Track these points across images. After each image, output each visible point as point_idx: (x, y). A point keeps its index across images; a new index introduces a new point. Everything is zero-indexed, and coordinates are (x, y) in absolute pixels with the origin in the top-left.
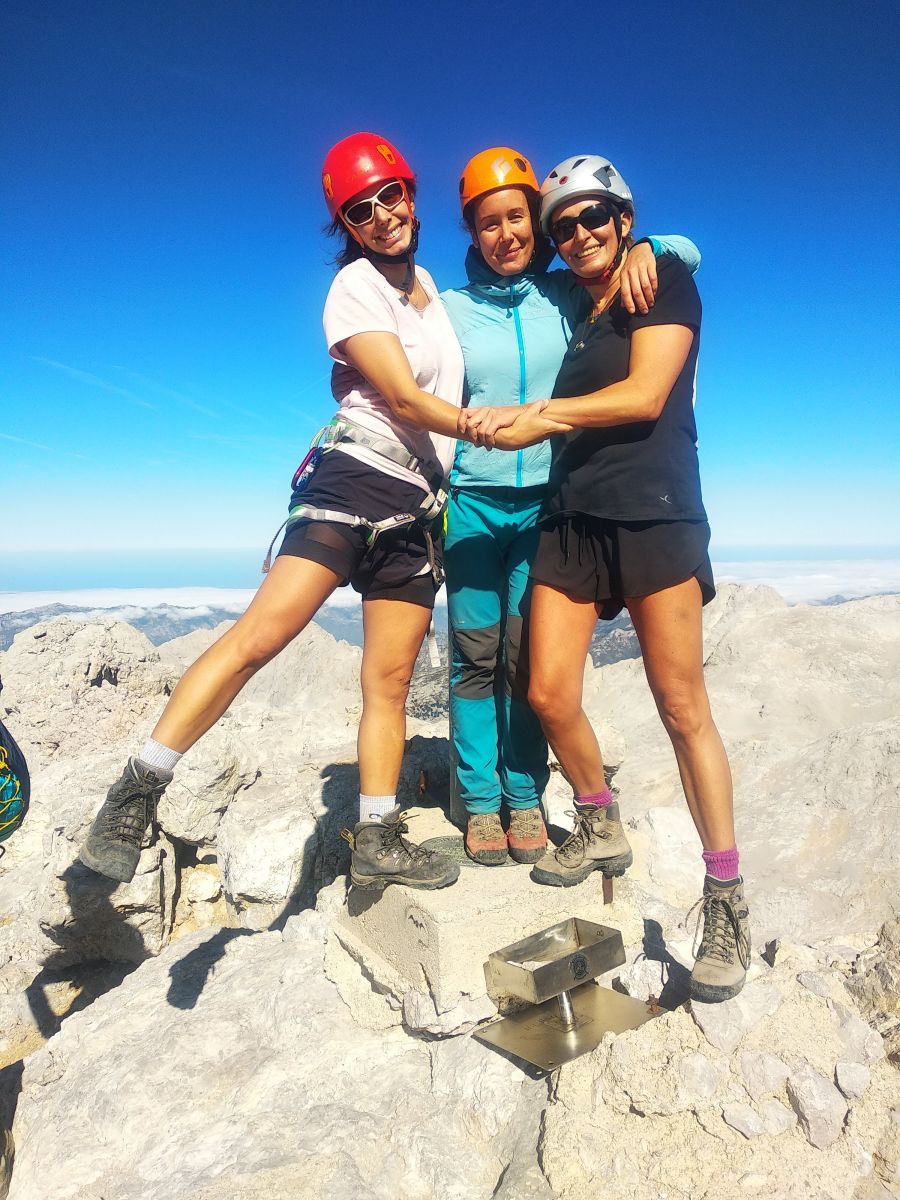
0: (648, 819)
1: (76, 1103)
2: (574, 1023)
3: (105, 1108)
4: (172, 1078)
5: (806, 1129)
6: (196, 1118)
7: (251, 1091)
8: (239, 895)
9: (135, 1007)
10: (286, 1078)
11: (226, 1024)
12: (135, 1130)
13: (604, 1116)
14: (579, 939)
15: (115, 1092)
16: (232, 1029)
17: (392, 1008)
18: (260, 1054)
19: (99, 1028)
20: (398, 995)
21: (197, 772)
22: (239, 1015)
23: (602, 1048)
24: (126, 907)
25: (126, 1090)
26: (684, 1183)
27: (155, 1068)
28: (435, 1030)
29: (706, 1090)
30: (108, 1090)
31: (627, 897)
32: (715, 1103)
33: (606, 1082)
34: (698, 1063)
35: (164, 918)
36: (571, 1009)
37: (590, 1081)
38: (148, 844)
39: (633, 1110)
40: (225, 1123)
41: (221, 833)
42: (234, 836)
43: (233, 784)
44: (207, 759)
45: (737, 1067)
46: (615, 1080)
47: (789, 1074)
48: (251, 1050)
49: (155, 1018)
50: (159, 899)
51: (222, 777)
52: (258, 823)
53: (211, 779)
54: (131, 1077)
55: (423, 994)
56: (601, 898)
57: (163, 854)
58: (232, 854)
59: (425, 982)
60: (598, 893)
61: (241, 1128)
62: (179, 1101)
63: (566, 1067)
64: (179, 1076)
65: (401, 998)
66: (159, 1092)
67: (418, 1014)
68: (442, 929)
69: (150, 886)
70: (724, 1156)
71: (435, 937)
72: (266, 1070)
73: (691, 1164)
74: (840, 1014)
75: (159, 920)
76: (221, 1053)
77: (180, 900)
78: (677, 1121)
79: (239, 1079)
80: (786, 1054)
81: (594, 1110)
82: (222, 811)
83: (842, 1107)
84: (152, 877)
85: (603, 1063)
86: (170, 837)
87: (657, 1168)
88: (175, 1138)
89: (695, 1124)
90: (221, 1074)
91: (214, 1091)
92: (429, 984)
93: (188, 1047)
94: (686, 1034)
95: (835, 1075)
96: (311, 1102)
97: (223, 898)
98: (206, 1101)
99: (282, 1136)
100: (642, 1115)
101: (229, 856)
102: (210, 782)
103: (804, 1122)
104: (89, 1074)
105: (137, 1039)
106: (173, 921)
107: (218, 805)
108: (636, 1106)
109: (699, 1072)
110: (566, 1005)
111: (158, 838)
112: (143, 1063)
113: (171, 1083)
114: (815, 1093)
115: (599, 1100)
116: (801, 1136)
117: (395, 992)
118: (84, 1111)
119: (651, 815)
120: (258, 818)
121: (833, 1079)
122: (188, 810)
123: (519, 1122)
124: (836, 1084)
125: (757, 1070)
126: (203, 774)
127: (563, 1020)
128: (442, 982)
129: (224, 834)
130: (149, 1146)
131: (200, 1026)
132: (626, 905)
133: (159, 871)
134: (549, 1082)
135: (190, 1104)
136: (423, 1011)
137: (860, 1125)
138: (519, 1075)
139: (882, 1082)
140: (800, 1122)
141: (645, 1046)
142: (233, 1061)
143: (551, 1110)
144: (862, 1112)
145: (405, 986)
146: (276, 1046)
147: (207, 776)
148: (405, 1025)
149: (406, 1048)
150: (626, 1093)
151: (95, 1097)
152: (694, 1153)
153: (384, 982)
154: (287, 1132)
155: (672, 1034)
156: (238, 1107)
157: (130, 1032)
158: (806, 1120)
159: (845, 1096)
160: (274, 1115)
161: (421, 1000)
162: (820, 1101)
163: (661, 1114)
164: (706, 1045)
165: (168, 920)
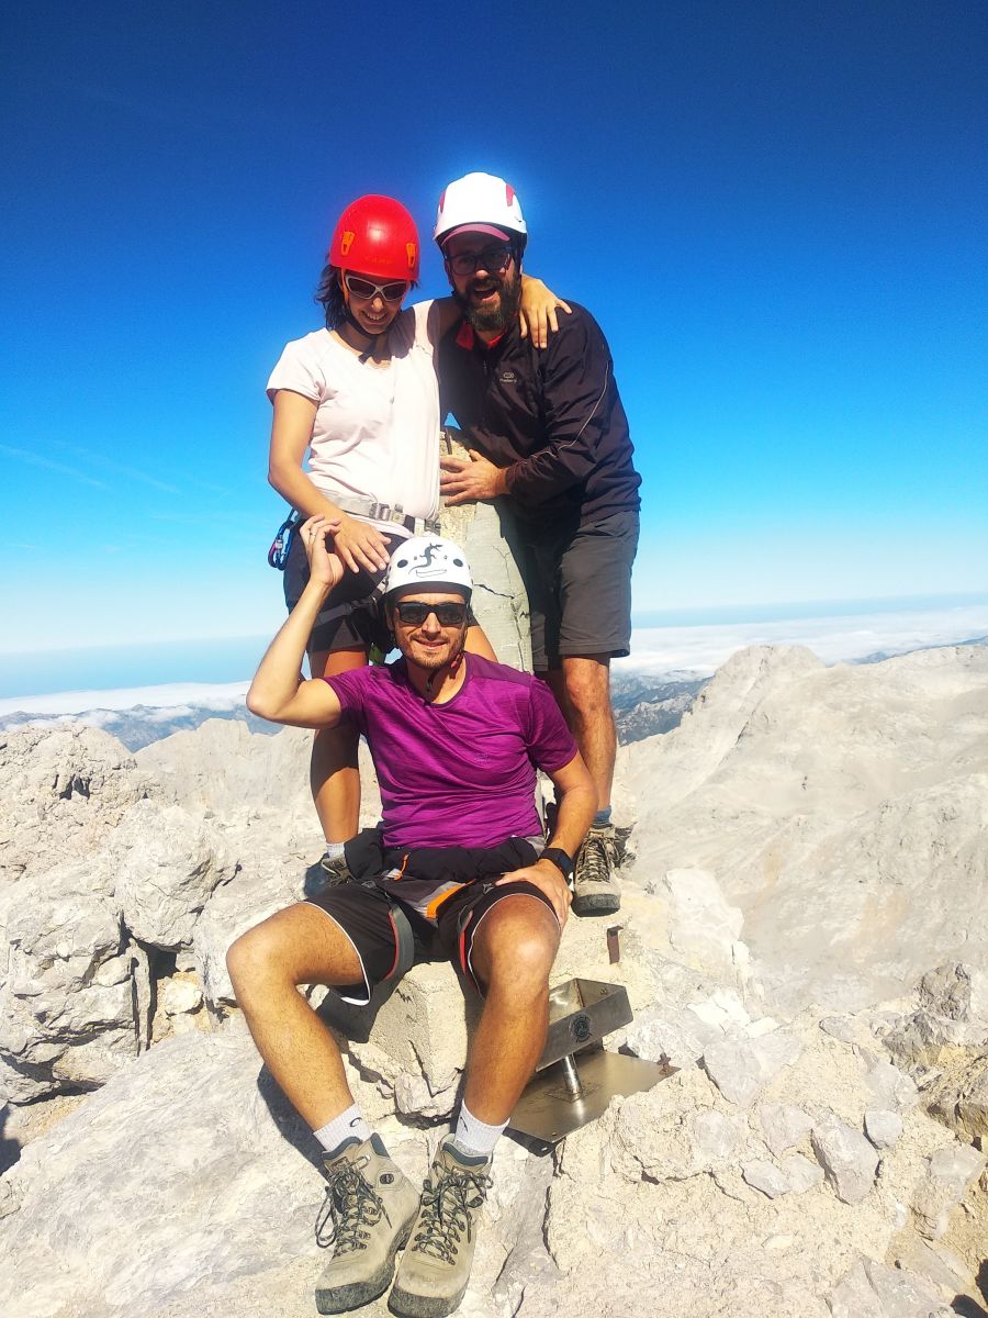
0: (665, 882)
1: (35, 1231)
2: (581, 1091)
3: (68, 1233)
4: (141, 1193)
5: (834, 1183)
6: (168, 1233)
7: (229, 1199)
8: (220, 999)
9: (100, 1124)
10: (268, 1181)
11: (200, 1131)
12: (99, 1252)
13: (614, 1186)
14: (582, 1000)
15: (78, 1214)
16: (207, 1135)
17: (383, 1096)
18: (239, 1159)
19: (61, 1150)
20: (389, 1080)
21: (168, 868)
22: (216, 1120)
23: (609, 1113)
24: (95, 1024)
25: (90, 1211)
26: (704, 1251)
27: (123, 1183)
28: (430, 1114)
29: (723, 1149)
30: (70, 1213)
31: (637, 956)
32: (734, 1162)
33: (614, 1149)
34: (714, 1120)
35: (139, 1035)
36: (577, 1076)
37: (597, 1149)
38: (116, 952)
39: (645, 1177)
40: (200, 1235)
41: (198, 934)
42: (212, 935)
43: (209, 880)
44: (179, 853)
45: (756, 1122)
46: (624, 1145)
47: (812, 1124)
48: (230, 1155)
49: (123, 1133)
50: (131, 1012)
51: (197, 872)
52: (239, 919)
53: (185, 876)
54: (96, 1196)
55: (415, 1075)
56: (606, 957)
57: (135, 963)
58: (211, 955)
59: (417, 1062)
60: (603, 951)
61: (217, 1237)
62: (149, 1217)
63: (571, 1137)
64: (149, 1190)
65: (392, 1083)
66: (127, 1210)
67: (410, 1098)
68: (430, 999)
69: (121, 998)
70: (746, 1220)
71: (423, 1009)
72: (246, 1175)
73: (711, 1230)
74: (867, 1060)
75: (134, 1037)
76: (196, 1161)
77: (157, 1014)
78: (694, 1186)
79: (216, 1188)
80: (809, 1104)
81: (602, 1180)
82: (199, 910)
83: (872, 1157)
84: (122, 988)
85: (611, 1128)
86: (142, 944)
87: (673, 1237)
88: (145, 1257)
89: (713, 1187)
90: (196, 1184)
91: (188, 1203)
92: (421, 1064)
93: (158, 1158)
94: (700, 1092)
95: (865, 1125)
96: (295, 1204)
97: (205, 1008)
98: (180, 1215)
99: (262, 1241)
100: (655, 1181)
101: (208, 957)
102: (184, 878)
103: (831, 1176)
104: (49, 1199)
105: (103, 1157)
106: (150, 1037)
107: (194, 904)
108: (648, 1172)
109: (715, 1130)
110: (571, 1072)
111: (128, 945)
112: (109, 1180)
113: (140, 1198)
114: (841, 1143)
115: (607, 1169)
116: (829, 1193)
117: (384, 1077)
118: (46, 1238)
119: (669, 878)
120: (238, 914)
121: (862, 1130)
122: (160, 911)
123: (522, 1204)
124: (866, 1134)
125: (778, 1123)
126: (175, 871)
127: (568, 1089)
128: (434, 1058)
129: (201, 934)
130: (118, 1268)
131: (172, 1135)
132: (636, 965)
133: (131, 981)
134: (554, 1157)
135: (162, 1219)
136: (416, 1094)
137: (892, 1175)
138: (522, 1153)
139: (916, 1129)
140: (827, 1177)
141: (655, 1106)
142: (208, 1171)
143: (556, 1185)
144: (894, 1162)
145: (395, 1069)
146: (256, 1150)
147: (180, 871)
148: (398, 1114)
149: (401, 1138)
150: (636, 1158)
151: (56, 1223)
152: (713, 1218)
153: (373, 1067)
154: (268, 1236)
155: (686, 1092)
156: (215, 1217)
157: (96, 1150)
158: (834, 1174)
159: (876, 1147)
160: (254, 1221)
161: (413, 1081)
162: (847, 1152)
163: (676, 1179)
164: (722, 1101)
165: (143, 1037)
